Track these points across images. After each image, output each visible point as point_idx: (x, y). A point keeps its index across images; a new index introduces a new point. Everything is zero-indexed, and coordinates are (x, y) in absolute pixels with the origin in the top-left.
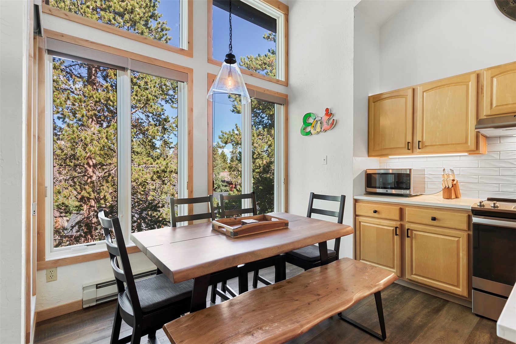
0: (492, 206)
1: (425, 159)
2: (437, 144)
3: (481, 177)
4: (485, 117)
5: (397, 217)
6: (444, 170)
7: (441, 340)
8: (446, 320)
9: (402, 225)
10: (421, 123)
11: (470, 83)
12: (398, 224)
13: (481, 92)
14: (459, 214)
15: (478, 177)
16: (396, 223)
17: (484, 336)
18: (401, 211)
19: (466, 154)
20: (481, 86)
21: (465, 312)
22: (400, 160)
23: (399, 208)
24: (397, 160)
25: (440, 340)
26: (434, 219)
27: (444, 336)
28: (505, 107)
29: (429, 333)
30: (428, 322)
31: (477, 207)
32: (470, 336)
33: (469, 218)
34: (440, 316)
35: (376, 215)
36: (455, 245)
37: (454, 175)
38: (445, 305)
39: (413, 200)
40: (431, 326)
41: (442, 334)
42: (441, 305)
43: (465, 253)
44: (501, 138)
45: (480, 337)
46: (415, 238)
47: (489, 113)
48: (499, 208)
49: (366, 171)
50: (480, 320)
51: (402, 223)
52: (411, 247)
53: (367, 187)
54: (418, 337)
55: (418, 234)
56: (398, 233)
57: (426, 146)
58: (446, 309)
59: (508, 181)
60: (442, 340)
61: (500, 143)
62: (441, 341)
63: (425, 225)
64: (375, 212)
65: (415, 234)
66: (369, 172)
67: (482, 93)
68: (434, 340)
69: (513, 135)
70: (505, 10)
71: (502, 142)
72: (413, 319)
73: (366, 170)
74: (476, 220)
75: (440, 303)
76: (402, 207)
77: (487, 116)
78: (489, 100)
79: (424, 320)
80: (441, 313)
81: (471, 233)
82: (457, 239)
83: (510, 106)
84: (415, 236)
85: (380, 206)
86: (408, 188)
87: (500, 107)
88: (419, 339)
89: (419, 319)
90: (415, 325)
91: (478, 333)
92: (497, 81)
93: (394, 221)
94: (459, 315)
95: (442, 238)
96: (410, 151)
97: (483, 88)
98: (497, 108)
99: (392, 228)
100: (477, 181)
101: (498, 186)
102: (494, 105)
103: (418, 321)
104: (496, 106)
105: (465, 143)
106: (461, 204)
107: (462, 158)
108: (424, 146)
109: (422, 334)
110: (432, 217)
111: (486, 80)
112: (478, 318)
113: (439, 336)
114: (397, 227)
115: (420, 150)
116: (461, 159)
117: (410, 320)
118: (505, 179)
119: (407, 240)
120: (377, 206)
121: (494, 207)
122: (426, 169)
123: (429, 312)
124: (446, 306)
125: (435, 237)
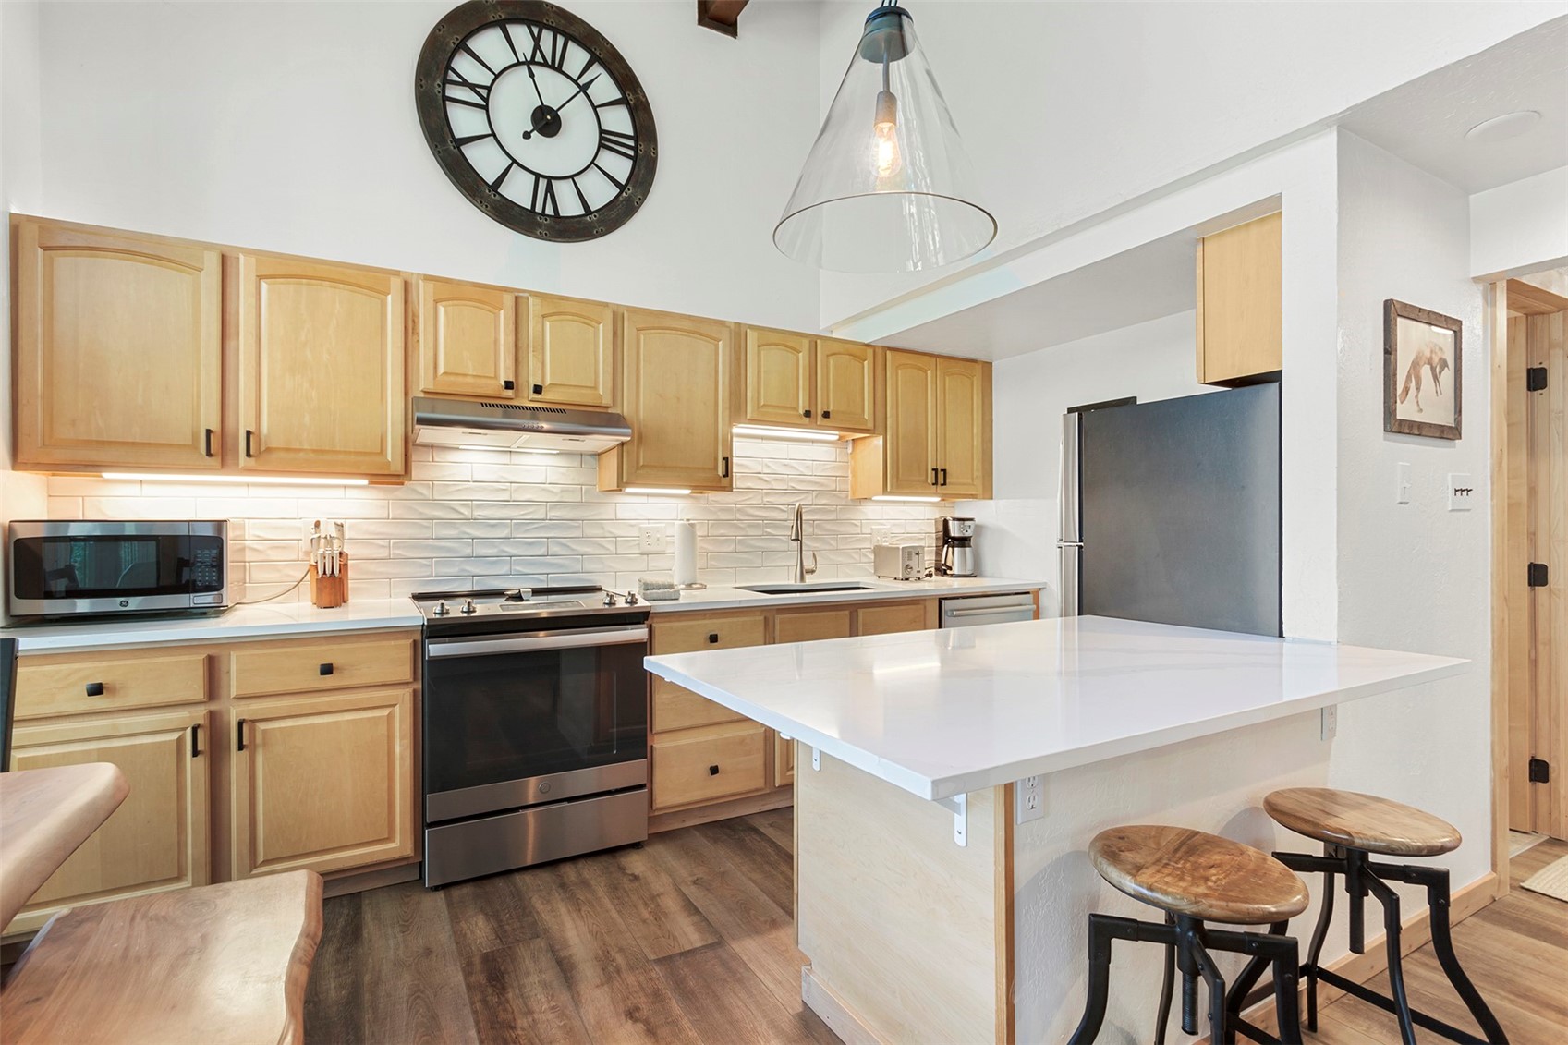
0: (437, 611)
1: (243, 491)
2: (306, 447)
3: (394, 543)
4: (422, 395)
5: (198, 692)
6: (317, 524)
7: (416, 995)
8: (392, 942)
9: (212, 716)
10: (254, 374)
11: (389, 296)
12: (199, 716)
13: (413, 329)
14: (392, 643)
15: (387, 544)
16: (190, 712)
17: (476, 925)
18: (212, 666)
19: (365, 482)
20: (413, 315)
21: (409, 896)
22: (147, 489)
23: (205, 656)
24: (136, 489)
25: (415, 999)
26: (327, 670)
27: (416, 982)
28: (460, 379)
29: (382, 1001)
30: (356, 975)
31: (434, 616)
32: (457, 943)
33: (419, 648)
34: (370, 941)
35: (99, 702)
36: (383, 729)
37: (343, 538)
38: (360, 908)
39: (227, 625)
40: (372, 978)
41: (407, 979)
42: (352, 913)
43: (408, 741)
44: (434, 449)
45: (472, 931)
46: (265, 744)
47: (431, 387)
48: (450, 616)
49: (10, 530)
50: (445, 896)
51: (214, 706)
52: (250, 778)
53: (19, 595)
54: (367, 1032)
55: (274, 729)
56: (200, 747)
57: (269, 450)
58: (368, 916)
59: (449, 550)
60: (419, 993)
61: (433, 461)
62: (418, 997)
63: (297, 696)
64: (96, 690)
65: (265, 732)
66: (23, 532)
67: (415, 332)
68: (404, 1006)
69: (461, 447)
70: (439, 152)
71: (436, 459)
72: (316, 995)
73: (7, 523)
74: (436, 649)
75: (345, 911)
76: (212, 652)
77: (425, 392)
78: (431, 354)
79: (344, 977)
80: (368, 933)
81: (419, 686)
82: (386, 712)
83: (470, 380)
84: (264, 738)
85: (115, 663)
86: (216, 586)
87: (452, 378)
88: (373, 1032)
89: (333, 985)
90: (335, 1009)
91: (463, 924)
92: (446, 312)
93: (180, 709)
94: (405, 912)
95: (348, 721)
96: (215, 462)
97: (416, 320)
98: (446, 378)
99: (175, 736)
100: (384, 553)
101: (430, 563)
102: (441, 370)
103: (333, 994)
104: (445, 373)
105: (378, 453)
106: (351, 617)
107: (350, 493)
108: (263, 448)
109: (368, 1016)
110: (322, 665)
111: (425, 305)
112: (441, 894)
113: (406, 991)
114: (199, 726)
115: (251, 462)
116: (347, 496)
117: (312, 1005)
118: (444, 547)
119: (236, 761)
120: (105, 664)
121: (442, 613)
122: (247, 521)
123: (339, 950)
124: (363, 907)
125: (328, 723)
